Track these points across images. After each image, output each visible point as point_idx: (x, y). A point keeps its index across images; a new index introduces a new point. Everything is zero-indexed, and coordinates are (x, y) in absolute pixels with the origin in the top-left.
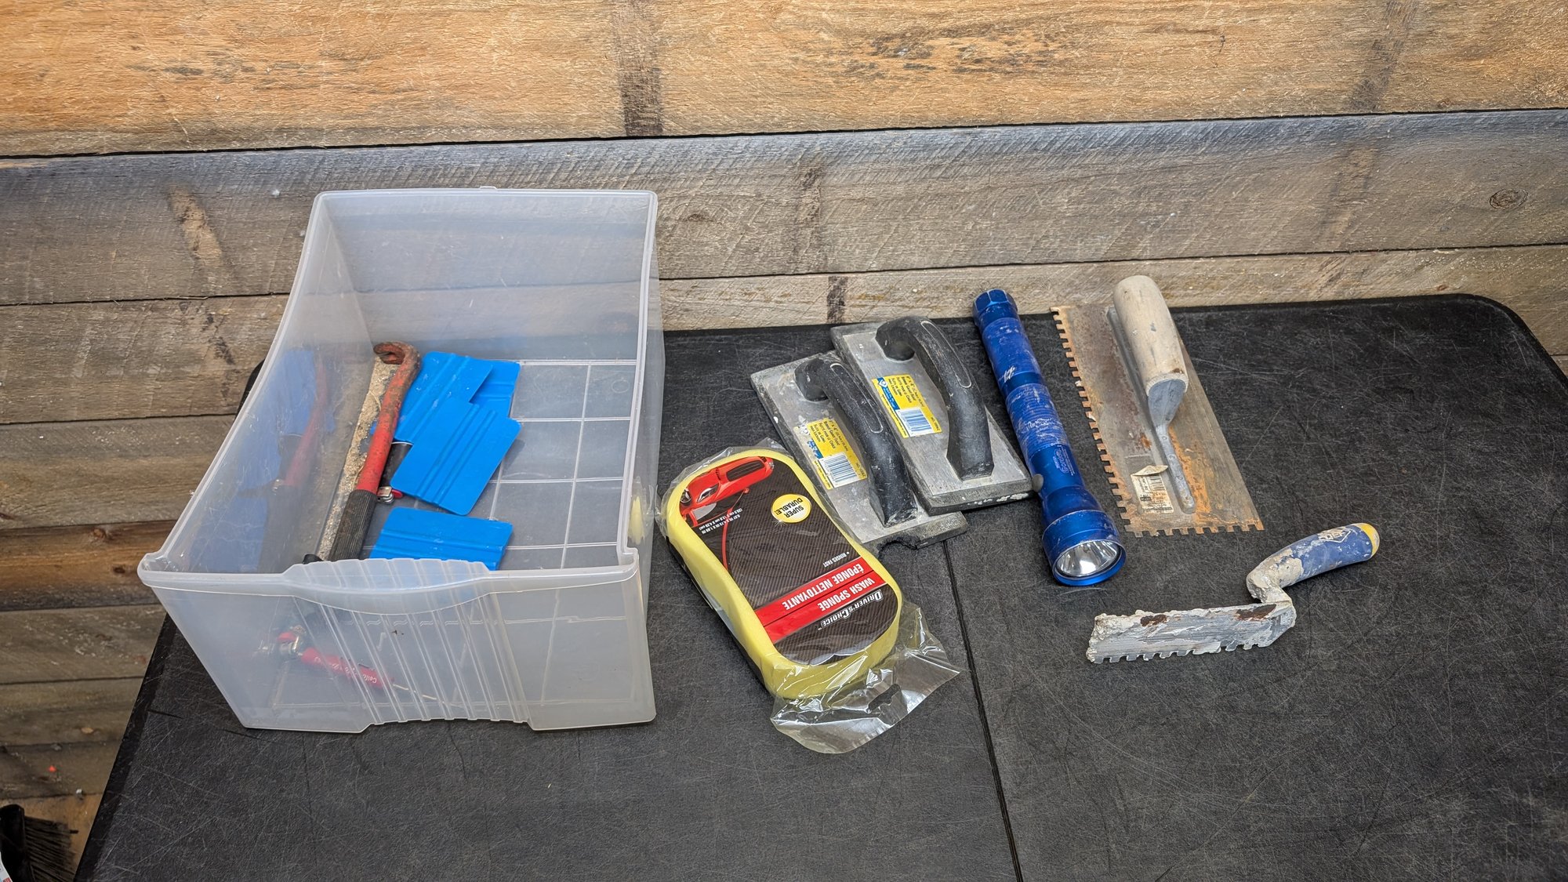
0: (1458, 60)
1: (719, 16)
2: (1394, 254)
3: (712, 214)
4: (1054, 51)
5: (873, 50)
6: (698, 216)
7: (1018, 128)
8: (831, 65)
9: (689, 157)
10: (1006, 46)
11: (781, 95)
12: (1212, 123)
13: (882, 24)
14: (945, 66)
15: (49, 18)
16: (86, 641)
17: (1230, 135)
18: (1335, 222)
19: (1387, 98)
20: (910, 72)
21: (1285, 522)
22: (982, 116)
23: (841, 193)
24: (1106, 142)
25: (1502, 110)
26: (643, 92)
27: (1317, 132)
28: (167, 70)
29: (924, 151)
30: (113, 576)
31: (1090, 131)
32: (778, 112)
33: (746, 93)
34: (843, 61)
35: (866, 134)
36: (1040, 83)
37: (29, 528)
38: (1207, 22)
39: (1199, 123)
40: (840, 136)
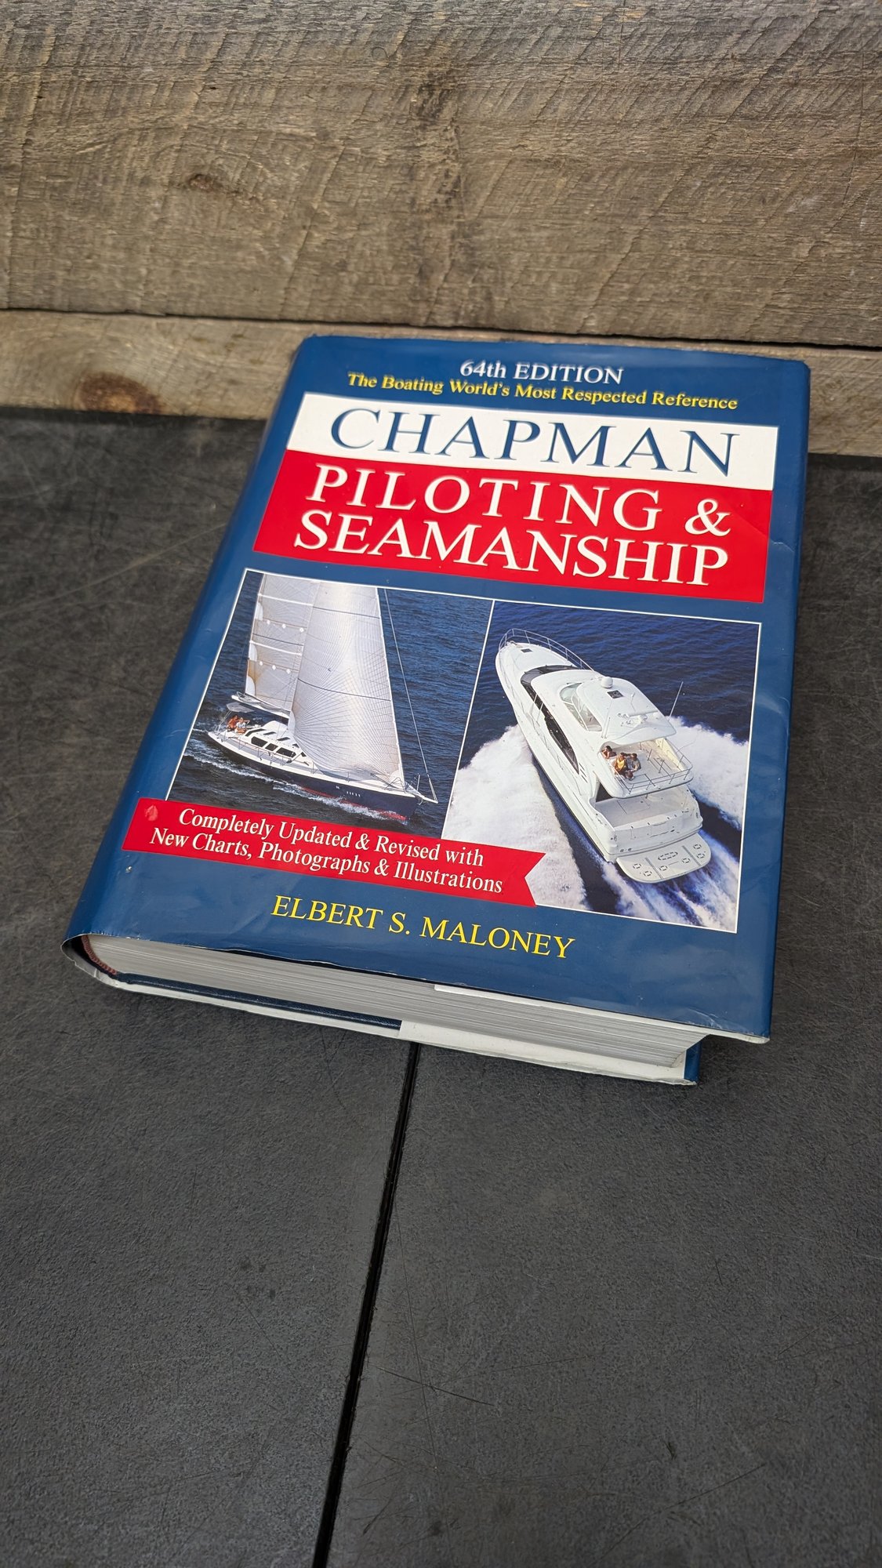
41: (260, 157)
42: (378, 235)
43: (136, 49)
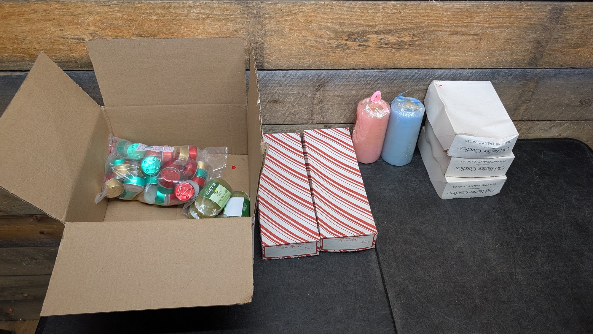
0: (569, 49)
1: (287, 24)
2: (541, 122)
3: (281, 100)
4: (416, 41)
5: (346, 38)
6: (275, 101)
7: (400, 70)
8: (330, 44)
9: (273, 78)
10: (397, 38)
11: (310, 55)
12: (475, 70)
13: (350, 28)
14: (373, 45)
15: (28, 17)
16: (27, 260)
17: (481, 75)
18: (519, 109)
19: (542, 62)
20: (360, 47)
21: (503, 225)
22: (387, 65)
23: (331, 93)
24: (434, 76)
25: (585, 68)
26: (257, 52)
27: (514, 74)
28: (73, 39)
29: (364, 78)
30: (39, 235)
31: (428, 72)
32: (308, 61)
33: (297, 54)
34: (335, 42)
35: (342, 71)
36: (410, 53)
37: (8, 215)
38: (475, 31)
39: (470, 70)
40: (332, 71)
41: (286, 97)
42: (306, 109)
43: (269, 81)
